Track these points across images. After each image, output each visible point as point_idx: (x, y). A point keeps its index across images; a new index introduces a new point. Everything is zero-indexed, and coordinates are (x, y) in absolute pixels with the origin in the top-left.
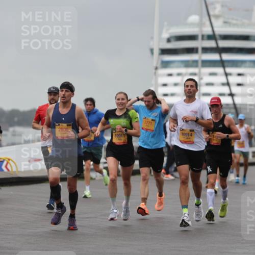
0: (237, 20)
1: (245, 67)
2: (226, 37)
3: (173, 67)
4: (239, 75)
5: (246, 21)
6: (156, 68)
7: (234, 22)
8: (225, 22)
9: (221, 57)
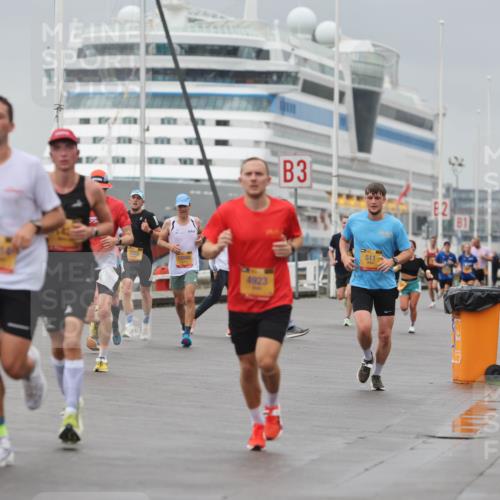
0: (214, 16)
1: (231, 109)
2: (192, 50)
3: (90, 107)
4: (220, 123)
5: (232, 19)
6: (59, 108)
7: (210, 19)
8: (191, 20)
9: (183, 87)
